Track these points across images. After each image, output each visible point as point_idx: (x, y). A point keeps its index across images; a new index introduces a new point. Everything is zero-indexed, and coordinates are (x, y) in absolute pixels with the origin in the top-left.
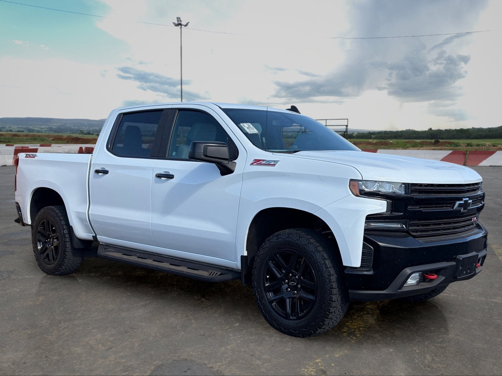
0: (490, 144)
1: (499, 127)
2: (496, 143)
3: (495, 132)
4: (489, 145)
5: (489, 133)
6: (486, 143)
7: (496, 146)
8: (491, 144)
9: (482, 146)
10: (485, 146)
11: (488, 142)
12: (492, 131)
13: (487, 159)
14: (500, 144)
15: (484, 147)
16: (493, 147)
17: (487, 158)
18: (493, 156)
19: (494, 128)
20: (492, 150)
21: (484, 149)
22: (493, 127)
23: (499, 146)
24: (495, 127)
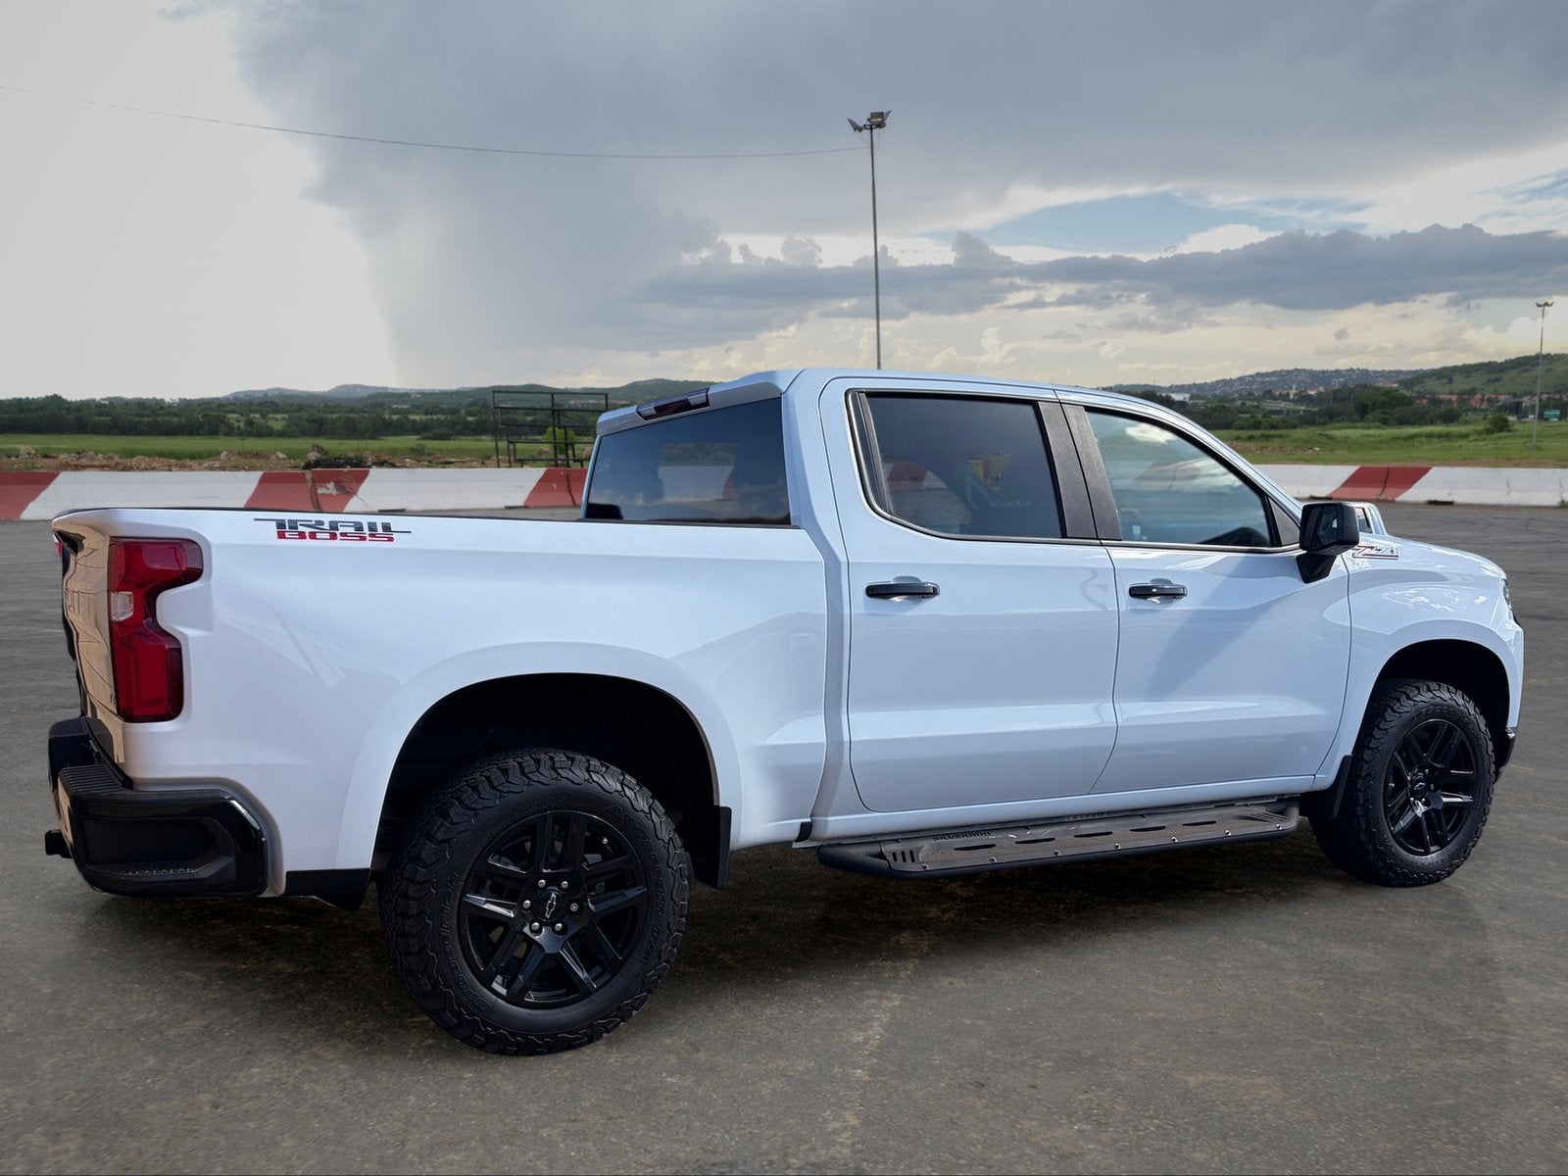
0: (33, 452)
1: (48, 397)
2: (49, 446)
3: (40, 413)
4: (29, 454)
5: (22, 416)
6: (18, 446)
7: (54, 458)
8: (36, 449)
9: (9, 457)
10: (17, 457)
11: (25, 445)
12: (29, 410)
13: (38, 499)
14: (64, 451)
15: (13, 459)
16: (44, 460)
17: (38, 494)
18: (52, 487)
19: (33, 399)
20: (43, 471)
21: (16, 466)
22: (31, 398)
23: (62, 456)
24: (36, 397)
